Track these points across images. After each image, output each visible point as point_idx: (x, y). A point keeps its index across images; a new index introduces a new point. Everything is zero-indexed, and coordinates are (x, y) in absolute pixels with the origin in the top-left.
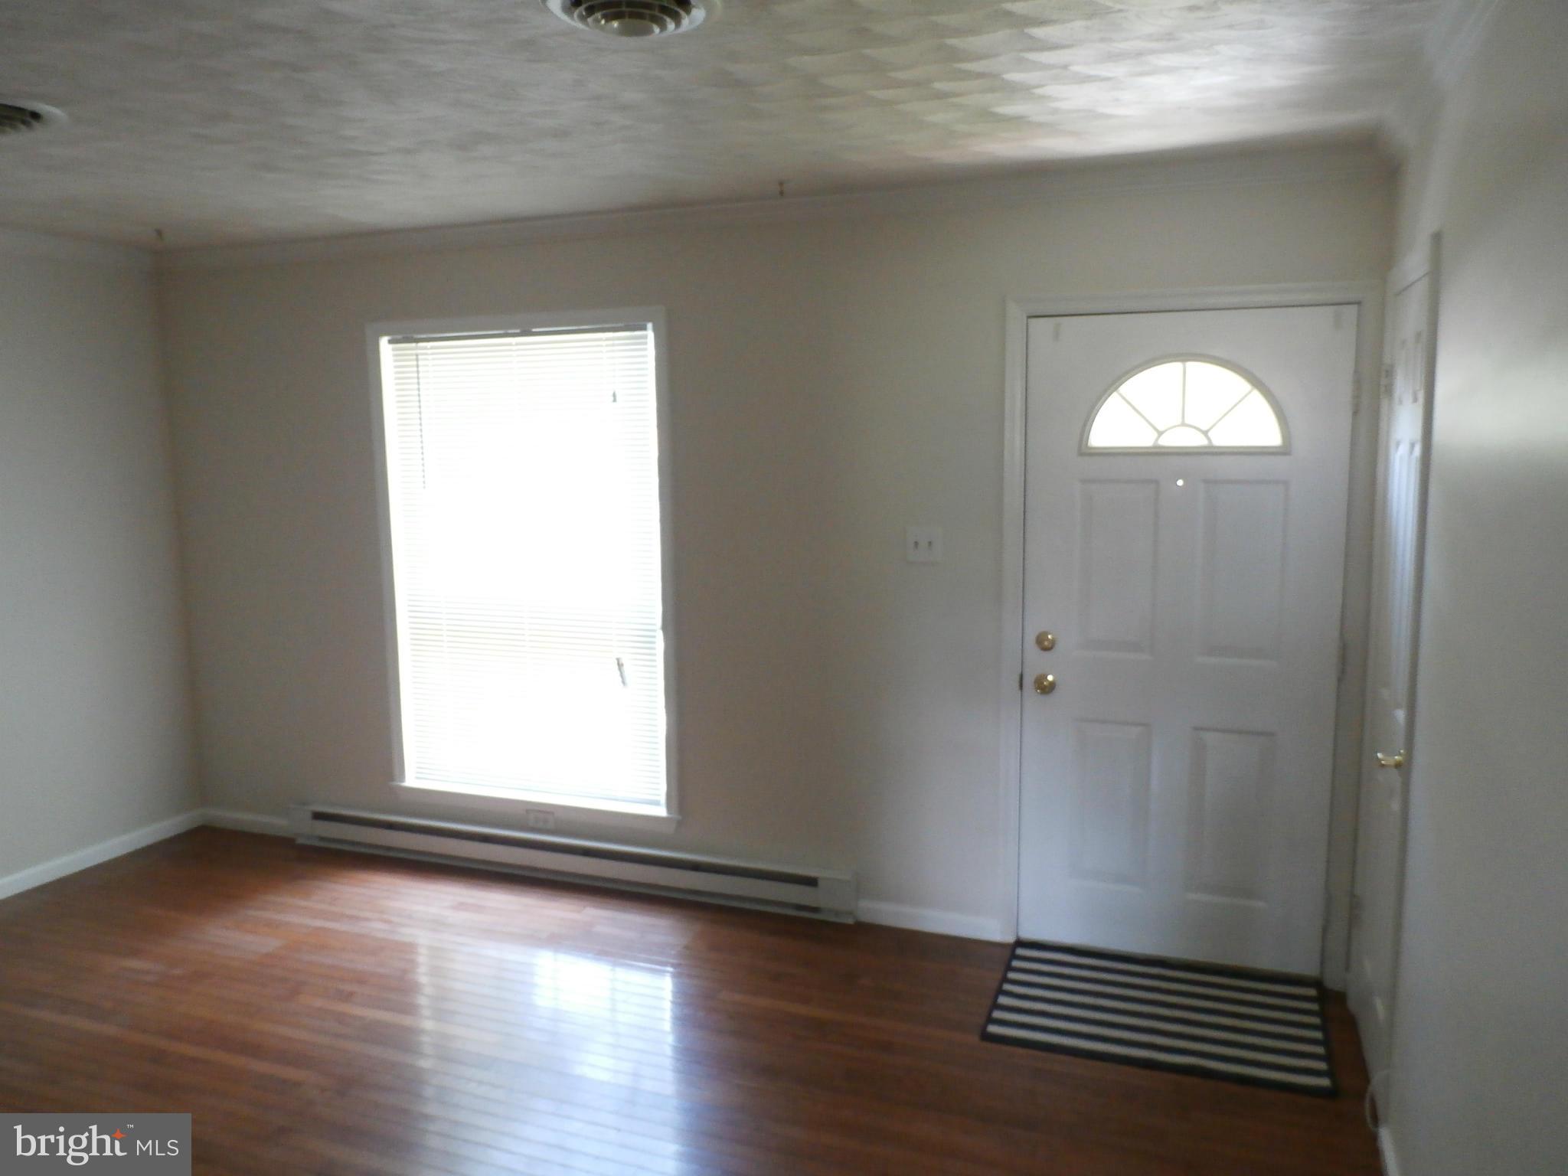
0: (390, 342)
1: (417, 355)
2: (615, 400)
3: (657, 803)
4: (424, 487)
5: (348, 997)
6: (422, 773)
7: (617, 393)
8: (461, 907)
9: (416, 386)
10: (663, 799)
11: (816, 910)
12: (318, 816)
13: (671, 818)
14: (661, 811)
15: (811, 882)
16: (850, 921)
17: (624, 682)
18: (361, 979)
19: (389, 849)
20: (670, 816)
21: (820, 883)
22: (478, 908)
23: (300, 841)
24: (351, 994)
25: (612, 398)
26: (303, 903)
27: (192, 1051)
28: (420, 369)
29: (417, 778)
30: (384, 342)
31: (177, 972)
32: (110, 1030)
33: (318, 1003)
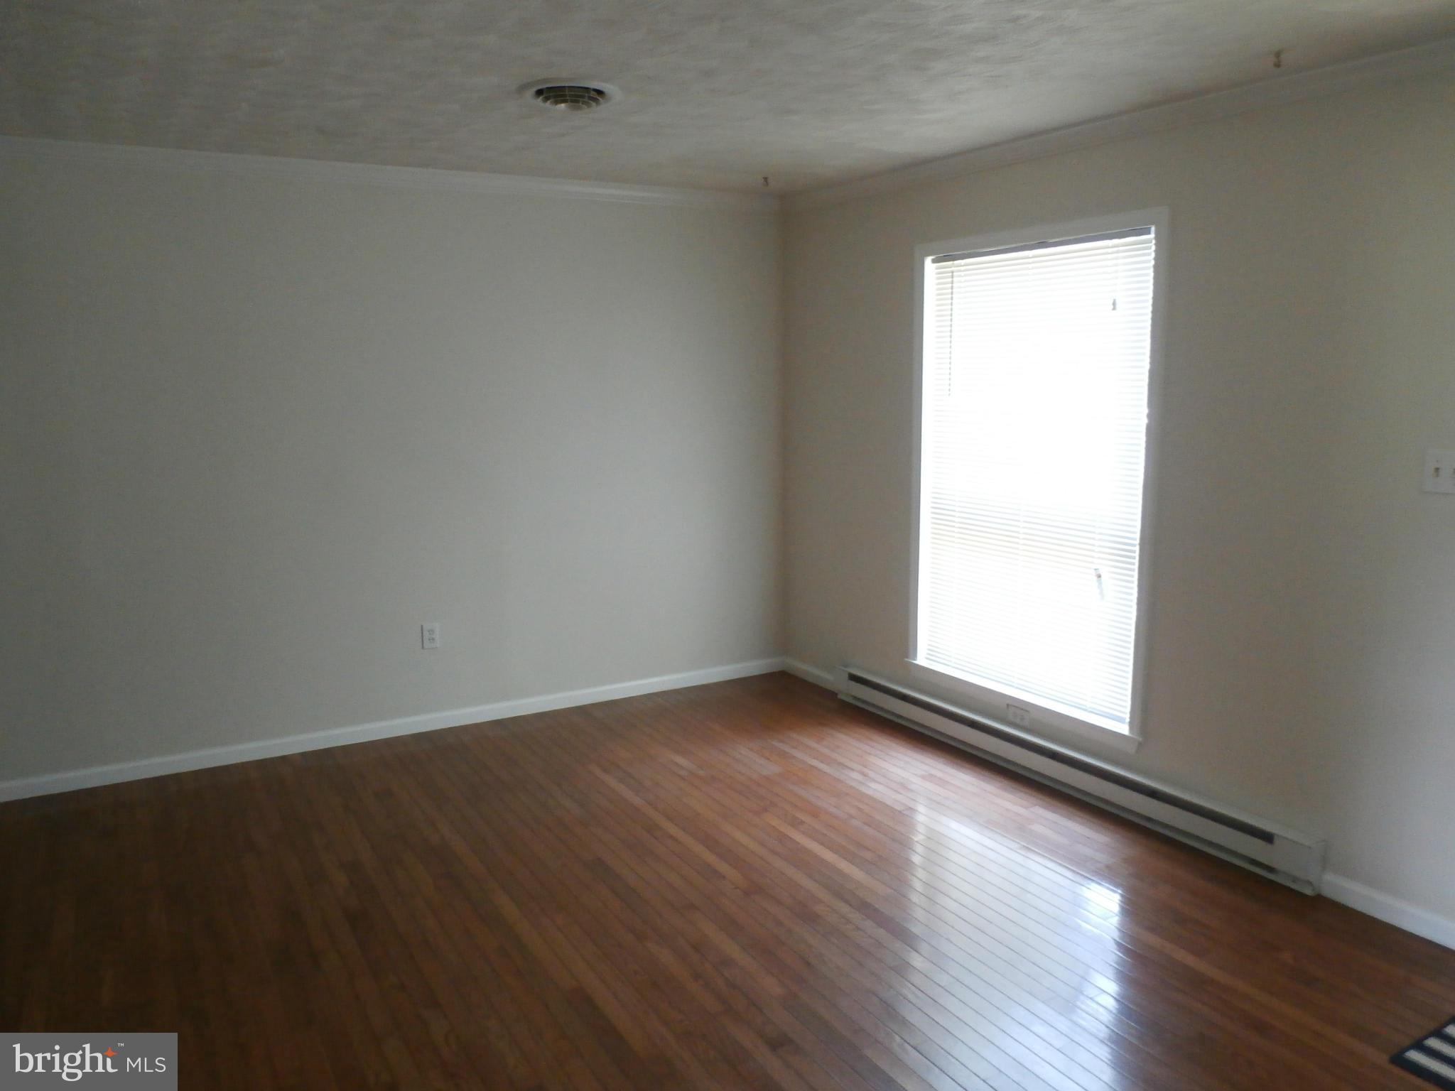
0: (934, 261)
1: (953, 272)
2: (1114, 309)
3: (1121, 720)
4: (949, 395)
5: (796, 823)
6: (933, 655)
7: (1117, 302)
8: (929, 778)
9: (950, 301)
10: (1127, 717)
11: (1271, 869)
12: (854, 678)
13: (1133, 738)
14: (1124, 729)
15: (1268, 837)
16: (1308, 891)
17: (1101, 593)
18: (815, 813)
19: (900, 717)
20: (1130, 735)
21: (1276, 841)
22: (942, 783)
23: (841, 696)
24: (802, 822)
25: (1112, 307)
26: (815, 745)
27: (673, 830)
28: (955, 285)
29: (927, 658)
30: (928, 261)
31: (701, 773)
32: (638, 801)
33: (775, 822)
